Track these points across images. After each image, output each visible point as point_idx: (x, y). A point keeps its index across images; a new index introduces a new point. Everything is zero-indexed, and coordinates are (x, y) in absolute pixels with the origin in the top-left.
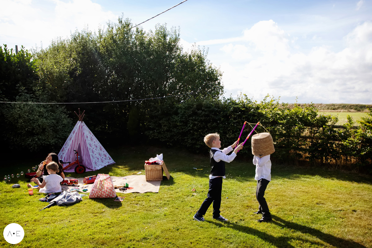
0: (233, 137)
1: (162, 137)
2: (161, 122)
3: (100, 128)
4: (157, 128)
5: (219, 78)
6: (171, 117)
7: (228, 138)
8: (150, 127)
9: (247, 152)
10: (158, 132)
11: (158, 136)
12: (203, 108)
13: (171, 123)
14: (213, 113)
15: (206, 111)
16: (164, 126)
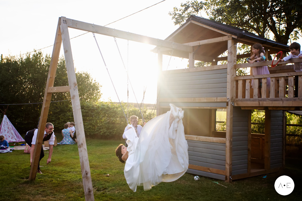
0: (101, 125)
1: (60, 126)
2: (59, 116)
3: (19, 120)
4: (57, 120)
5: (99, 88)
6: (66, 113)
7: (98, 126)
8: (53, 119)
9: (109, 134)
10: (58, 123)
11: (57, 126)
12: (85, 108)
13: (66, 117)
14: (91, 111)
15: (86, 110)
16: (62, 119)
